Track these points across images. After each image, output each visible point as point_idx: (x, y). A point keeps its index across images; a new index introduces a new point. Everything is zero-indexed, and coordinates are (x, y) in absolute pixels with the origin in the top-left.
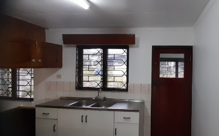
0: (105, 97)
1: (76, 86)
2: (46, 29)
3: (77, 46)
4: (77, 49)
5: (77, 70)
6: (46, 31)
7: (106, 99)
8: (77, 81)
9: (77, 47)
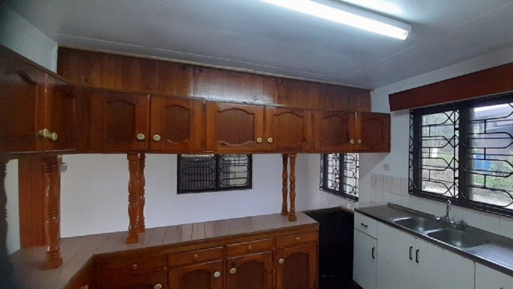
0: (462, 222)
1: (409, 188)
2: (372, 91)
3: (411, 111)
4: (410, 117)
5: (411, 157)
6: (371, 93)
7: (467, 226)
8: (411, 177)
9: (411, 113)
